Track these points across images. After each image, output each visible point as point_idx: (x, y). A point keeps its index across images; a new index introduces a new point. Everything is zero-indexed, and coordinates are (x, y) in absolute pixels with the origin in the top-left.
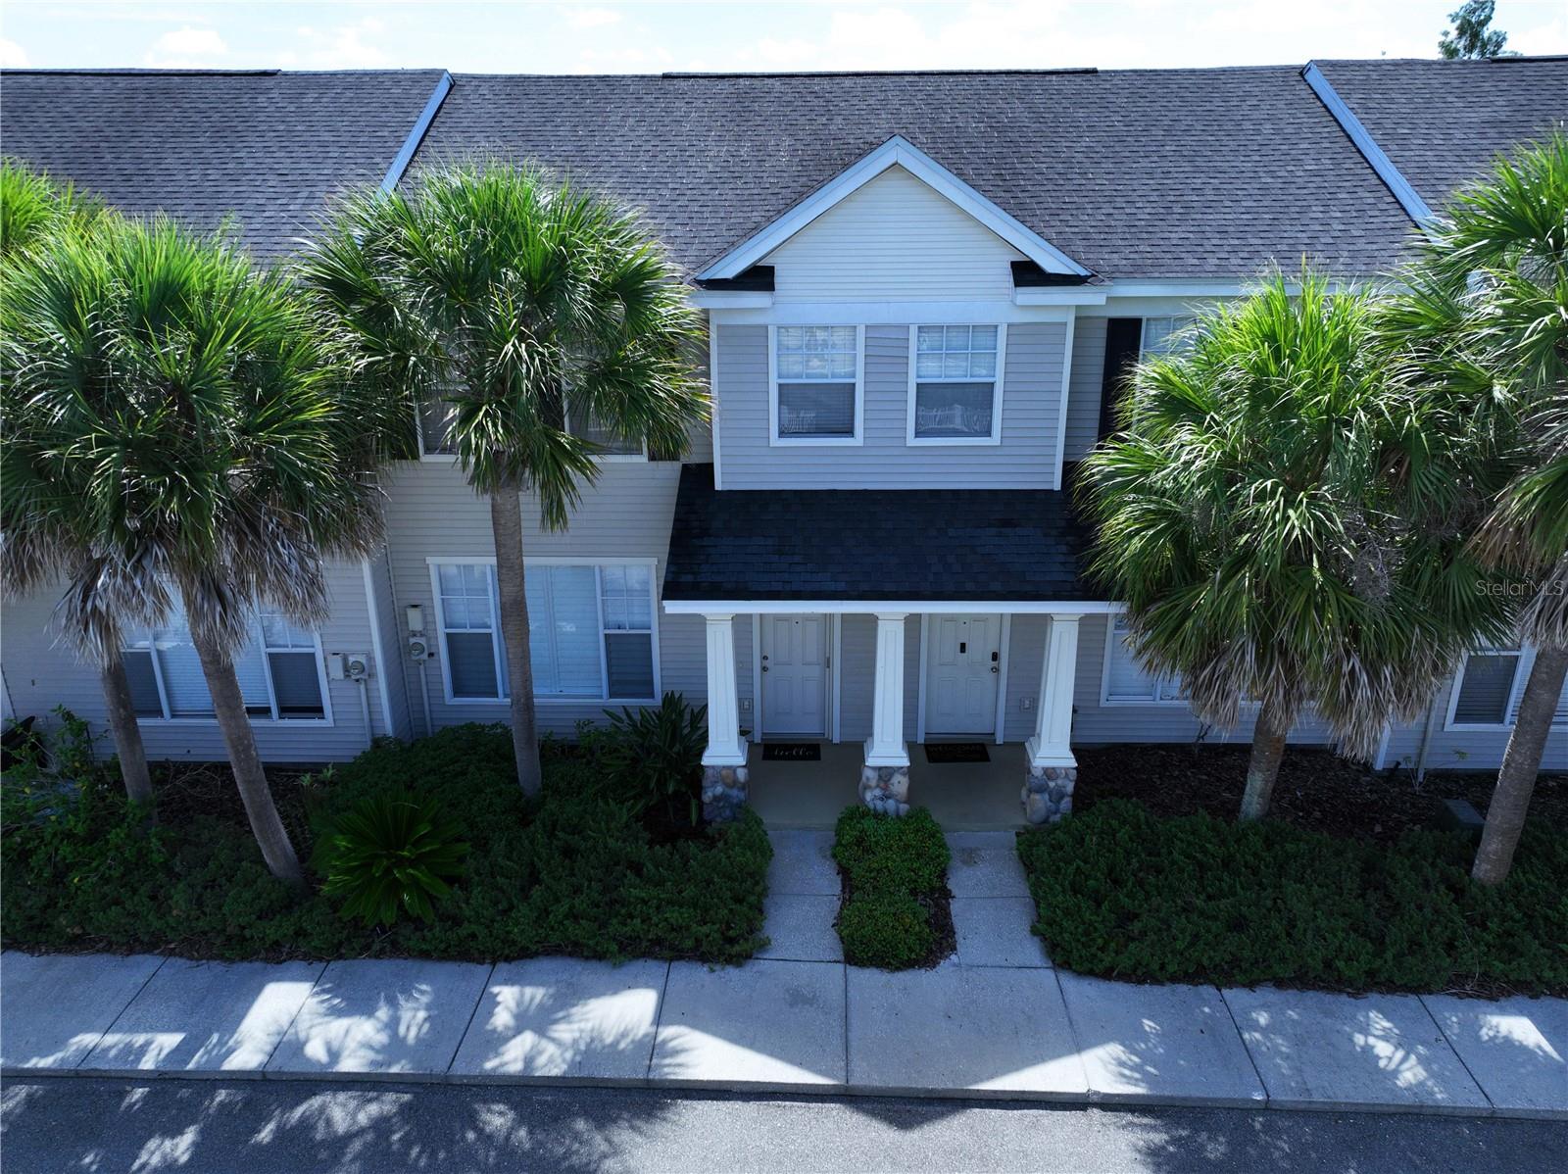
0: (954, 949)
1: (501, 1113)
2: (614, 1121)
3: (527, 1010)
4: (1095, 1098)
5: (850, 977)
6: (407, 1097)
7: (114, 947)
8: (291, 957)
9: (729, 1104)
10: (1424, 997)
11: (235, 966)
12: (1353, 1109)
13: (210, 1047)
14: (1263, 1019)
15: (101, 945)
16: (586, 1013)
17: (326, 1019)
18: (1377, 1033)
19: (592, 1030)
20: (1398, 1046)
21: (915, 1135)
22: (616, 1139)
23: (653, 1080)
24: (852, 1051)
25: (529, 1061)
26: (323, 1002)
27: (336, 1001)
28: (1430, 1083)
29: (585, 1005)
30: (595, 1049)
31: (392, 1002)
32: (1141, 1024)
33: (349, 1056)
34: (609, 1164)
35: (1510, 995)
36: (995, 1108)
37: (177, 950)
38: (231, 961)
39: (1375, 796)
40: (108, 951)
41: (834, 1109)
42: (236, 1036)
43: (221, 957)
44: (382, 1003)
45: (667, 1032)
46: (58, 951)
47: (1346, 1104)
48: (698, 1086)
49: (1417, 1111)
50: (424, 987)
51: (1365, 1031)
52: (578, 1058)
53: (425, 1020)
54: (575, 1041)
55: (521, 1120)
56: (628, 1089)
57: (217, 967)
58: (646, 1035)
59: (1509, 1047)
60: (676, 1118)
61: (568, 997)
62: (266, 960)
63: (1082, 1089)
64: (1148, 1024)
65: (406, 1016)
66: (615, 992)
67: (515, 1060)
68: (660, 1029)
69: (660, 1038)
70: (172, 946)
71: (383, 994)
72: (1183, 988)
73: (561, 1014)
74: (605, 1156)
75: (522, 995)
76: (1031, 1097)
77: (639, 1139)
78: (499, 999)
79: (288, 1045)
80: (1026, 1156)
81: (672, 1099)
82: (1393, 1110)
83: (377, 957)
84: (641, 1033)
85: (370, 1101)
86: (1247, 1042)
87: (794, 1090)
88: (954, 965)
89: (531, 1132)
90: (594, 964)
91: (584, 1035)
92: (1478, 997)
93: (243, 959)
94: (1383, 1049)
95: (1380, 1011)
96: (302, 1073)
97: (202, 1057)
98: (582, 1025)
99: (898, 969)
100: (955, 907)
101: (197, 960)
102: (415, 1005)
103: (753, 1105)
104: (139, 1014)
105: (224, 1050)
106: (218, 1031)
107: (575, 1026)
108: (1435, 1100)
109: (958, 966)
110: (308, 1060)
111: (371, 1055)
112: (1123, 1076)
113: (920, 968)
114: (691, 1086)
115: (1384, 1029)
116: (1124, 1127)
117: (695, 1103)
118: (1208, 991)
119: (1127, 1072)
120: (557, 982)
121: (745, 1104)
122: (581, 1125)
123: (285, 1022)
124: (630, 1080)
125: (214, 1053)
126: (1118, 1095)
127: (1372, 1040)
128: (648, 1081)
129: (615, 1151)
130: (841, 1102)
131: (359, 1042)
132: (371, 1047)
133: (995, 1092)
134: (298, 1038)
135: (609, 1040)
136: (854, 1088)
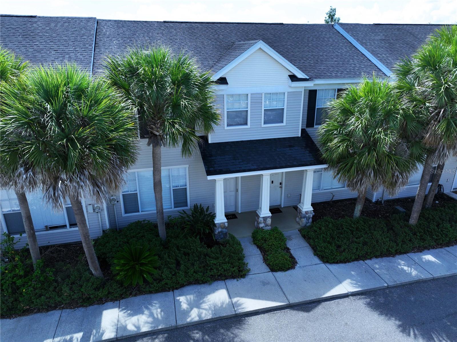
0: (297, 263)
1: (197, 333)
2: (231, 327)
3: (191, 302)
4: (350, 294)
5: (275, 275)
6: (166, 335)
7: (41, 310)
8: (106, 301)
9: (260, 316)
10: (408, 254)
11: (88, 308)
12: (406, 283)
13: (94, 334)
14: (377, 266)
15: (35, 311)
16: (208, 299)
17: (129, 318)
18: (403, 264)
19: (213, 303)
20: (408, 267)
21: (311, 313)
22: (234, 332)
23: (238, 314)
24: (286, 294)
25: (199, 316)
26: (125, 313)
27: (129, 312)
28: (419, 274)
29: (207, 297)
30: (217, 309)
31: (147, 308)
32: (351, 273)
33: (143, 327)
34: (236, 340)
35: (424, 250)
36: (327, 301)
37: (65, 307)
38: (86, 306)
39: (375, 208)
40: (39, 312)
41: (288, 311)
42: (101, 329)
43: (82, 306)
44: (144, 309)
45: (235, 300)
46: (20, 316)
47: (404, 282)
48: (249, 313)
49: (418, 281)
50: (155, 302)
51: (400, 264)
52: (214, 312)
53: (161, 311)
54: (210, 308)
55: (204, 334)
56: (231, 318)
57: (82, 309)
58: (229, 302)
59: (429, 262)
60: (247, 323)
61: (201, 296)
62: (98, 304)
63: (346, 292)
64: (353, 273)
65: (154, 312)
66: (214, 292)
67: (195, 317)
68: (232, 299)
69: (233, 302)
70: (62, 306)
71: (143, 307)
72: (356, 262)
73: (201, 301)
74: (234, 338)
75: (187, 298)
76: (335, 297)
77: (240, 331)
78: (181, 300)
79: (120, 328)
80: (340, 312)
81: (244, 318)
82: (414, 282)
83: (135, 296)
84: (227, 302)
85: (155, 339)
86: (377, 273)
87: (275, 308)
88: (299, 267)
89: (208, 336)
90: (203, 285)
91: (211, 305)
92: (418, 252)
93: (90, 305)
94: (406, 268)
95: (400, 259)
96: (130, 335)
97: (93, 338)
98: (209, 303)
99: (286, 271)
100: (292, 252)
101: (73, 308)
102: (155, 308)
103: (266, 315)
104: (62, 329)
105: (100, 334)
106: (94, 329)
107: (208, 304)
108: (422, 277)
109: (300, 267)
110: (130, 331)
111: (150, 325)
112: (354, 287)
113: (291, 269)
114: (247, 313)
115: (403, 263)
116: (359, 299)
117: (251, 318)
118: (361, 262)
119: (354, 285)
120: (195, 292)
121: (264, 315)
122: (222, 331)
123: (116, 321)
124: (231, 315)
125: (97, 335)
126: (355, 292)
127: (402, 267)
128: (236, 314)
129: (236, 336)
130: (289, 308)
131: (144, 322)
132: (148, 323)
133: (326, 297)
134: (123, 325)
135: (220, 305)
136: (291, 304)
